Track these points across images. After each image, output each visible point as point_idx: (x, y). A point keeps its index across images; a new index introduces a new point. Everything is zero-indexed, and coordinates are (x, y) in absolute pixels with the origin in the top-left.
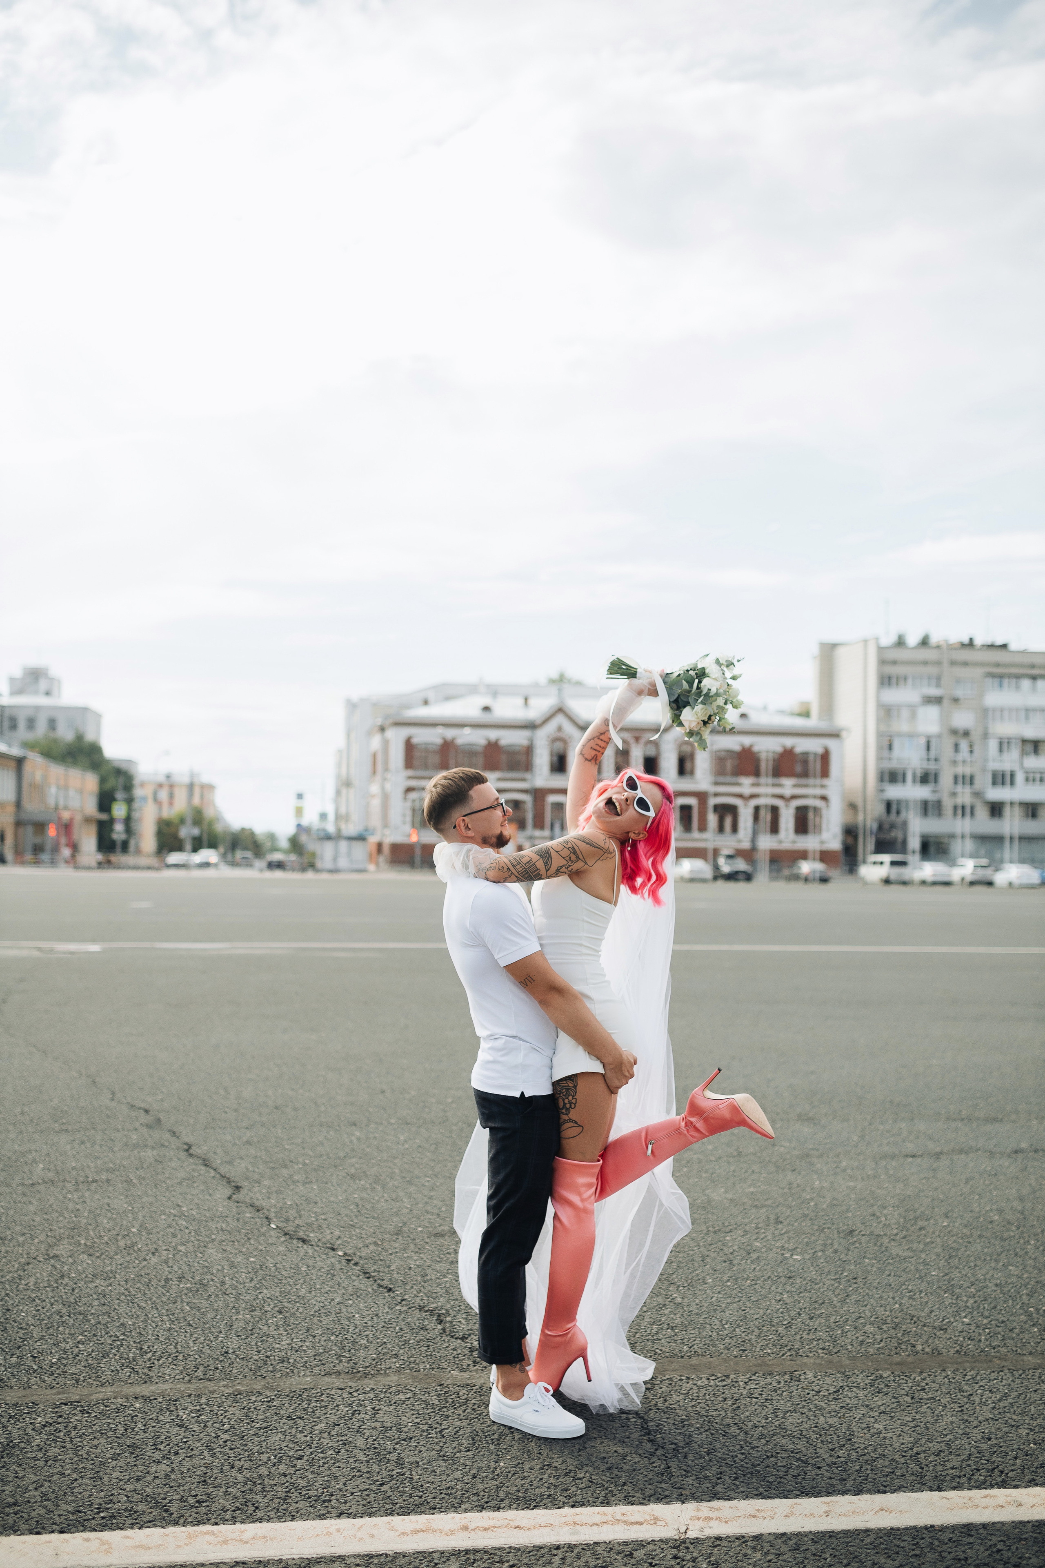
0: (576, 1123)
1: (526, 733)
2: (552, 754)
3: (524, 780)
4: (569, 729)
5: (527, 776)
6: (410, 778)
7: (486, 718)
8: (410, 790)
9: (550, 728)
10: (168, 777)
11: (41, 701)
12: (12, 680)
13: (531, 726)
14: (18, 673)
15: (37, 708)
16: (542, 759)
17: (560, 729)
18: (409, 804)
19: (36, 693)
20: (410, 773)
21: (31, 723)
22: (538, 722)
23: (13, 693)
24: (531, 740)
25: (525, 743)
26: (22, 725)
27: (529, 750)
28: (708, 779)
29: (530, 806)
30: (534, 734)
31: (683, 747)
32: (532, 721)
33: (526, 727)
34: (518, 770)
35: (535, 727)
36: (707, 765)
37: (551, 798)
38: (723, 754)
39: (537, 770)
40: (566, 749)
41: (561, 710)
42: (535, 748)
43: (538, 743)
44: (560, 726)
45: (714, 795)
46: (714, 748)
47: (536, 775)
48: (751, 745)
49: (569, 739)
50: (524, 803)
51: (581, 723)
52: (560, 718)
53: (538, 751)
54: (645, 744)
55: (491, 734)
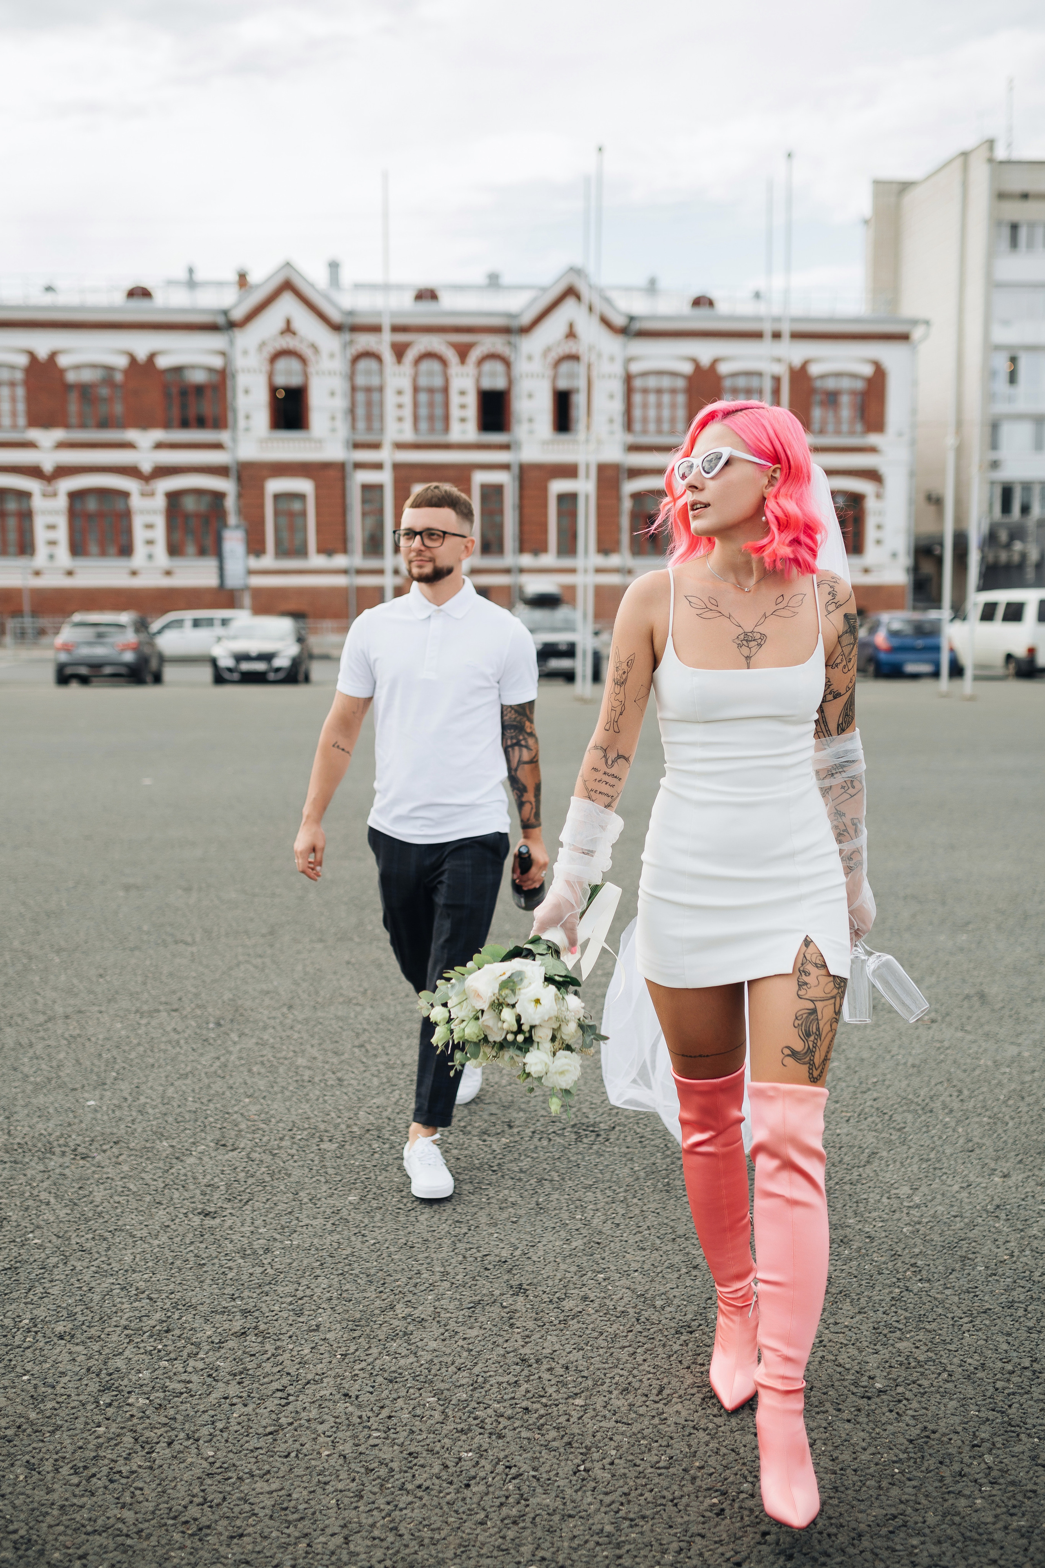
1: (216, 341)
2: (272, 388)
3: (216, 446)
4: (308, 327)
5: (223, 436)
7: (139, 311)
13: (225, 324)
16: (251, 400)
17: (288, 329)
24: (225, 358)
25: (214, 361)
27: (226, 377)
28: (620, 437)
29: (230, 503)
30: (232, 342)
31: (565, 367)
32: (225, 313)
33: (212, 328)
34: (201, 423)
35: (232, 325)
36: (617, 406)
37: (275, 486)
38: (652, 382)
39: (242, 423)
40: (306, 375)
41: (287, 286)
42: (234, 376)
43: (240, 362)
44: (288, 322)
45: (635, 473)
46: (635, 368)
47: (241, 434)
48: (715, 361)
49: (308, 353)
50: (219, 496)
51: (335, 316)
52: (287, 305)
53: (242, 381)
54: (480, 362)
55: (141, 345)
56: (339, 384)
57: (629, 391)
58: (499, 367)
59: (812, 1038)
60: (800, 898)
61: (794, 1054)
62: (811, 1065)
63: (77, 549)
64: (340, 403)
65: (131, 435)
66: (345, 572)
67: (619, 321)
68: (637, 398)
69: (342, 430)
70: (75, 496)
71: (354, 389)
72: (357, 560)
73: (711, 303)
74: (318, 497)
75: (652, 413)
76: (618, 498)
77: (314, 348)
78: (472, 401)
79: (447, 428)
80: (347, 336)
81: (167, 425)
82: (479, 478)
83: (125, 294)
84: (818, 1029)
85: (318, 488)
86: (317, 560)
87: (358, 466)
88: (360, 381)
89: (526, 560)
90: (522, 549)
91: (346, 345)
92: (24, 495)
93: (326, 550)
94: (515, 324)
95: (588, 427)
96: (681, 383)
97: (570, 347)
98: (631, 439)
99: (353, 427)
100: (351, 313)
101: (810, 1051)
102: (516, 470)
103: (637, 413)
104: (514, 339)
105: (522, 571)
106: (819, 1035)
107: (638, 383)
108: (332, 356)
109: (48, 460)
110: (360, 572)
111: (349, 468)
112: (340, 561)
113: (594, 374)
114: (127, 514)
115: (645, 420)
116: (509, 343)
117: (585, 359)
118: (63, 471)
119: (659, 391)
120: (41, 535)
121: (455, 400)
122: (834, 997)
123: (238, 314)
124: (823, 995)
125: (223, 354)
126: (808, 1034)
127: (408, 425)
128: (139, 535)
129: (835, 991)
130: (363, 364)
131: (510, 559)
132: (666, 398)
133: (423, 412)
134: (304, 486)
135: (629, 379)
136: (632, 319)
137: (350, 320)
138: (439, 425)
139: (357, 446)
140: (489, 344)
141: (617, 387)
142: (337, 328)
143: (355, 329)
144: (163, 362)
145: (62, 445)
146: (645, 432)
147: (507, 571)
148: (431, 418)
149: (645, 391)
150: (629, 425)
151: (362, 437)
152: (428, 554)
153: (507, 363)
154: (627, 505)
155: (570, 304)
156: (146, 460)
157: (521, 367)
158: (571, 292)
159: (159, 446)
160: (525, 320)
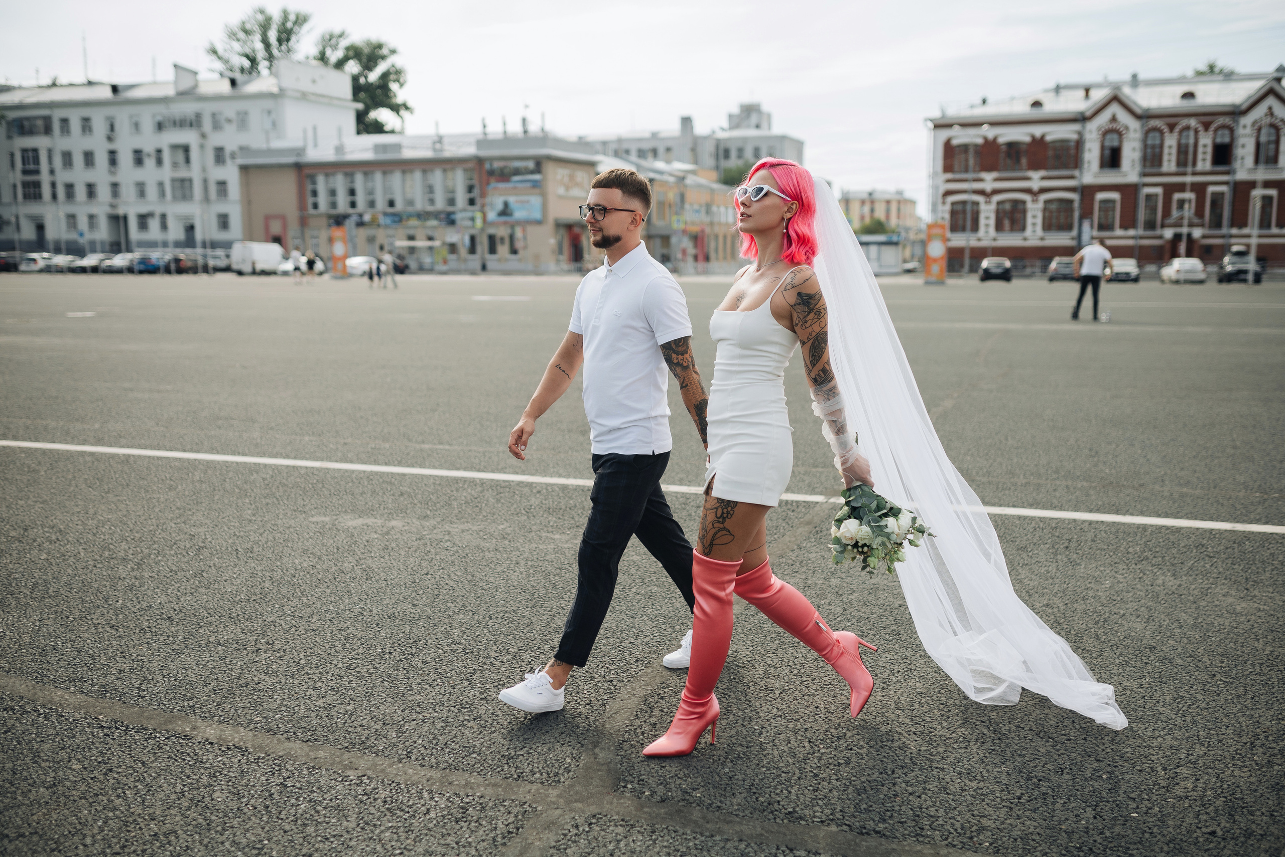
0: (729, 531)
1: (1076, 127)
2: (1103, 148)
3: (1072, 177)
4: (1124, 118)
5: (1076, 173)
6: (948, 181)
7: (1036, 113)
8: (948, 193)
9: (1103, 119)
10: (870, 194)
11: (752, 133)
12: (731, 117)
13: (1082, 119)
14: (736, 110)
15: (745, 139)
16: (1092, 154)
17: (1114, 119)
18: (948, 207)
19: (748, 127)
20: (949, 176)
21: (740, 151)
22: (1088, 114)
23: (732, 128)
24: (1080, 134)
25: (1075, 137)
26: (733, 154)
27: (1079, 144)
29: (1076, 205)
30: (1084, 127)
32: (1081, 113)
33: (1074, 121)
34: (1066, 166)
35: (1085, 119)
37: (1100, 196)
39: (1086, 166)
40: (1121, 141)
41: (1115, 99)
42: (1084, 142)
43: (1087, 136)
44: (1114, 116)
47: (1085, 171)
49: (1123, 130)
50: (1070, 202)
51: (1138, 111)
52: (1115, 108)
53: (1088, 145)
54: (1216, 130)
55: (1038, 131)
56: (1137, 145)
58: (1227, 132)
62: (703, 545)
63: (999, 227)
64: (1138, 155)
65: (1030, 173)
66: (1134, 238)
69: (1138, 168)
71: (1146, 147)
72: (1140, 232)
74: (1122, 201)
77: (1127, 128)
78: (1209, 150)
79: (1195, 165)
80: (1144, 120)
81: (1049, 168)
82: (1211, 189)
83: (1029, 106)
85: (1122, 197)
86: (1119, 232)
87: (1144, 185)
88: (1150, 142)
89: (1234, 231)
90: (1232, 225)
91: (1143, 126)
92: (977, 204)
93: (1124, 226)
94: (1238, 110)
97: (1268, 120)
99: (1144, 166)
100: (1146, 109)
102: (1232, 184)
104: (1236, 118)
105: (1231, 236)
108: (1135, 131)
109: (988, 187)
110: (1142, 238)
111: (1140, 186)
112: (1131, 232)
114: (1024, 212)
116: (1234, 120)
120: (982, 221)
121: (1200, 149)
127: (1174, 164)
128: (1029, 220)
130: (1152, 135)
131: (1224, 231)
133: (1182, 157)
134: (1115, 196)
137: (1146, 113)
139: (1145, 175)
140: (1221, 120)
142: (1138, 117)
143: (1148, 117)
144: (1049, 138)
145: (996, 180)
147: (1223, 237)
151: (1147, 171)
153: (1232, 131)
155: (1271, 97)
156: (1036, 185)
157: (1240, 131)
158: (1271, 92)
159: (1043, 178)
160: (1244, 107)
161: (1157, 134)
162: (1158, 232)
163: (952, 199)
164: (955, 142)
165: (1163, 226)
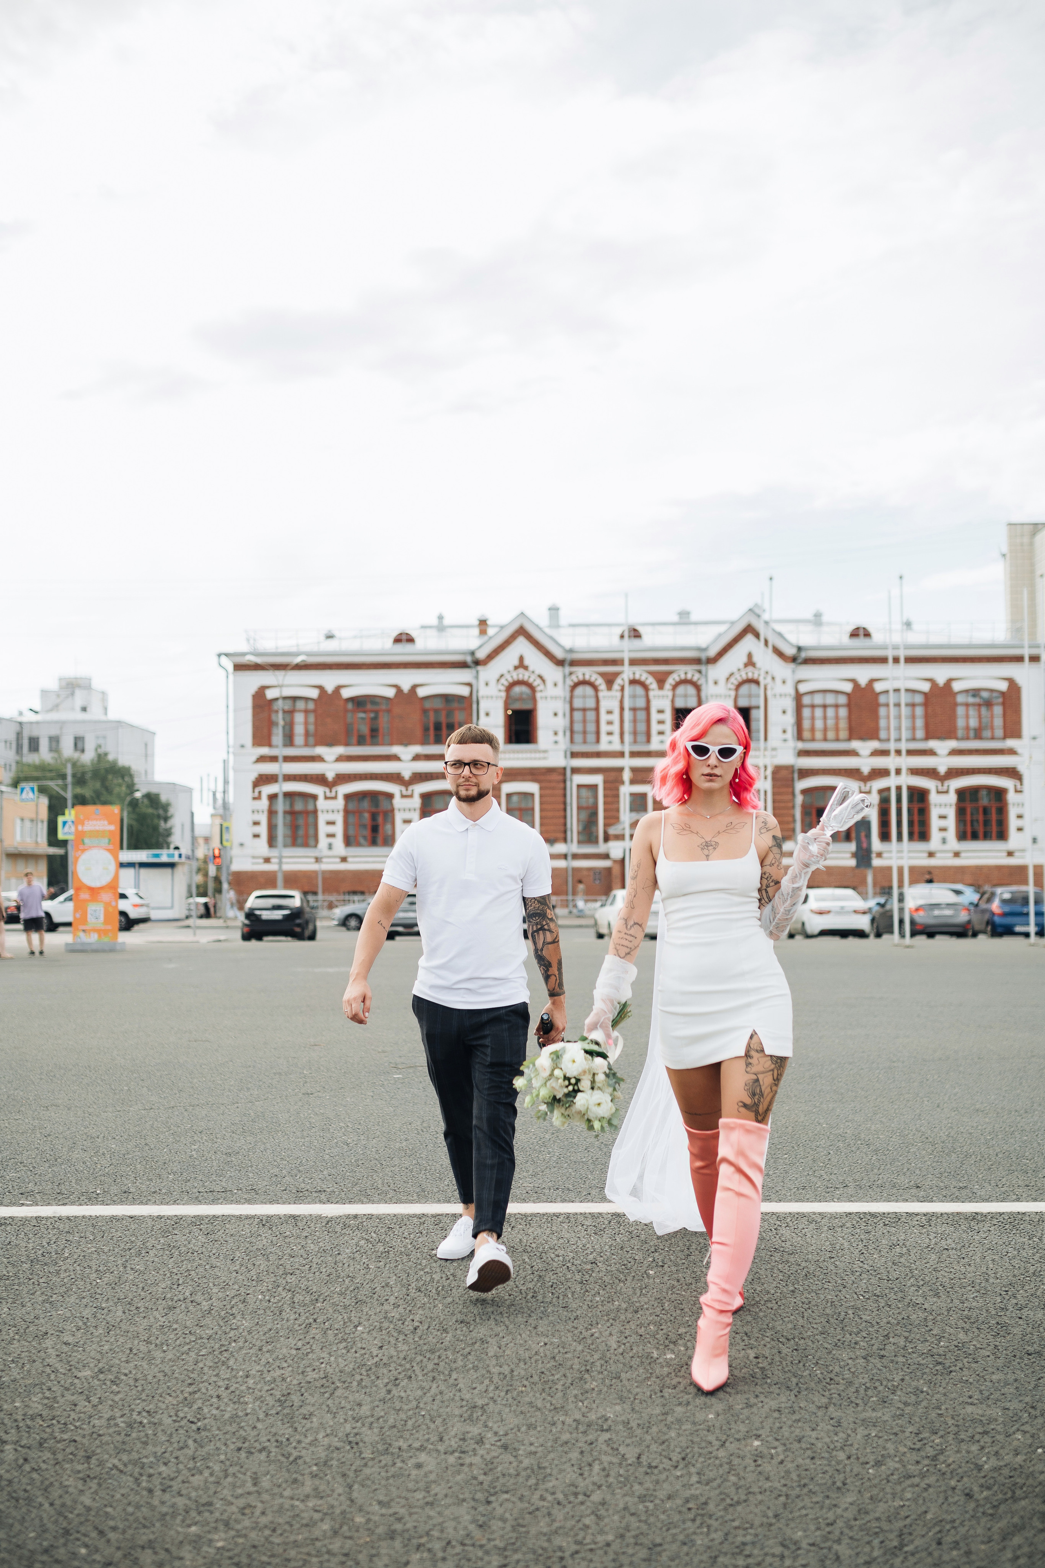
1: (465, 675)
2: (508, 710)
7: (404, 653)
9: (506, 664)
11: (75, 716)
12: (44, 693)
13: (472, 662)
16: (492, 720)
17: (521, 664)
18: (263, 804)
19: (71, 708)
20: (264, 750)
23: (46, 708)
24: (471, 686)
25: (462, 690)
26: (44, 745)
27: (470, 702)
28: (792, 745)
30: (476, 676)
31: (744, 689)
32: (473, 653)
33: (463, 665)
35: (477, 663)
36: (790, 719)
37: (510, 787)
38: (818, 699)
40: (534, 699)
41: (522, 632)
42: (478, 702)
43: (483, 691)
44: (521, 659)
45: (805, 773)
46: (803, 688)
48: (872, 681)
49: (537, 682)
51: (559, 654)
52: (521, 646)
53: (484, 706)
54: (675, 687)
55: (406, 679)
56: (561, 707)
57: (799, 707)
58: (691, 690)
59: (757, 1097)
60: (748, 1005)
61: (745, 1106)
62: (757, 1113)
63: (350, 838)
64: (561, 722)
65: (396, 750)
66: (565, 857)
67: (790, 651)
68: (806, 712)
69: (563, 742)
70: (348, 797)
71: (572, 710)
72: (574, 847)
73: (867, 635)
74: (541, 796)
75: (819, 724)
76: (793, 794)
77: (542, 678)
79: (648, 740)
80: (568, 669)
81: (424, 742)
83: (392, 640)
84: (761, 1091)
85: (541, 789)
87: (575, 771)
88: (578, 703)
91: (567, 676)
92: (312, 798)
94: (703, 656)
95: (766, 739)
96: (843, 700)
97: (751, 673)
98: (801, 745)
99: (572, 741)
100: (571, 651)
101: (756, 1105)
103: (806, 724)
104: (703, 668)
106: (762, 1095)
107: (806, 700)
108: (556, 684)
109: (330, 770)
110: (575, 856)
111: (568, 772)
112: (562, 848)
113: (769, 693)
114: (389, 814)
115: (813, 729)
116: (700, 672)
117: (762, 682)
118: (342, 779)
119: (825, 707)
120: (323, 828)
121: (655, 717)
122: (773, 1070)
123: (481, 655)
124: (763, 1069)
125: (469, 685)
126: (754, 1094)
127: (616, 738)
129: (773, 1066)
130: (579, 690)
132: (830, 712)
133: (627, 726)
134: (532, 787)
135: (798, 697)
136: (800, 649)
137: (570, 657)
138: (642, 738)
139: (574, 755)
140: (681, 672)
141: (789, 704)
142: (560, 663)
143: (574, 663)
144: (422, 692)
145: (340, 759)
146: (813, 740)
148: (635, 733)
149: (813, 706)
150: (800, 737)
151: (578, 748)
152: (474, 780)
153: (698, 688)
154: (799, 799)
155: (749, 637)
156: (407, 769)
157: (709, 689)
158: (749, 630)
159: (417, 758)
160: (712, 653)
161: (589, 690)
162: (602, 848)
163: (268, 790)
164: (270, 694)
165: (607, 839)
